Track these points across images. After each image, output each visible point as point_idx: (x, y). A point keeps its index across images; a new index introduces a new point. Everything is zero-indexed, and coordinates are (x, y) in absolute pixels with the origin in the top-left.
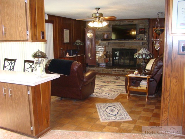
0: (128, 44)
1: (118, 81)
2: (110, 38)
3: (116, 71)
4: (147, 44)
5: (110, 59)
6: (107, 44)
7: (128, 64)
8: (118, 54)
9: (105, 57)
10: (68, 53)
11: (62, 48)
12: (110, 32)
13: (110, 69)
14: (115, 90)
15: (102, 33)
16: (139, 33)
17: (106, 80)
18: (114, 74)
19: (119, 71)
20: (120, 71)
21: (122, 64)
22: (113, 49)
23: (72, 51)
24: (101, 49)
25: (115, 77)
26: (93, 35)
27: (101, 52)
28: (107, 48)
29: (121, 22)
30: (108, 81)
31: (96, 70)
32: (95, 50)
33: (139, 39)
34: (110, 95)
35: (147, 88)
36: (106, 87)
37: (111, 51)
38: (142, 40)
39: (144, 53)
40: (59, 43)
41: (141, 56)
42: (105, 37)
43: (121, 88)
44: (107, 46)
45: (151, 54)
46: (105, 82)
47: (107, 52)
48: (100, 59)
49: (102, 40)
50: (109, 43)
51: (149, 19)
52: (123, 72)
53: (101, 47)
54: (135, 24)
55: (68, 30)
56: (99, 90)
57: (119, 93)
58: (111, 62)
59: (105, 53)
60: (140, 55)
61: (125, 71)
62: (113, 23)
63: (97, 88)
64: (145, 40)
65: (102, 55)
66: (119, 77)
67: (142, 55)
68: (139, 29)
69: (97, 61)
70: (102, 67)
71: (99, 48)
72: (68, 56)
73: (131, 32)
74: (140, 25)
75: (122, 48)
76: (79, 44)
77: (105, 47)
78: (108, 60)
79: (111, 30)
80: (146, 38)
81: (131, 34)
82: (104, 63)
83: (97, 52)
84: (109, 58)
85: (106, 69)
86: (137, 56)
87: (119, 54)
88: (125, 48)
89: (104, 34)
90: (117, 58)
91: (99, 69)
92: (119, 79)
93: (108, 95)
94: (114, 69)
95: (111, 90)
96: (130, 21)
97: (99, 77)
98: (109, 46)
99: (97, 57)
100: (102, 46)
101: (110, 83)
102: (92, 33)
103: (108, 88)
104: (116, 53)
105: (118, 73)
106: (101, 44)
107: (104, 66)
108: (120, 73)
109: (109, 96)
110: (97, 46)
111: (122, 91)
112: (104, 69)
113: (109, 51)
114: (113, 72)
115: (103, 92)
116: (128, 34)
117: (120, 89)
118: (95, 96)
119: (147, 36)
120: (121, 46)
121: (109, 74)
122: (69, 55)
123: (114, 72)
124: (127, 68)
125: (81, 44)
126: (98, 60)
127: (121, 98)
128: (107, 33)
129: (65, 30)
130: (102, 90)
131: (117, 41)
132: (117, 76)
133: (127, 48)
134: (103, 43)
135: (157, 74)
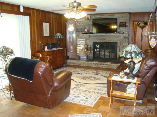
0: (109, 38)
1: (98, 77)
2: (91, 32)
3: (97, 65)
4: (128, 37)
5: (91, 51)
6: (88, 38)
7: (109, 57)
8: (98, 46)
9: (86, 50)
10: (46, 47)
11: (40, 42)
12: (90, 26)
13: (90, 62)
14: (94, 91)
15: (83, 27)
16: (120, 27)
17: (86, 75)
18: (94, 67)
19: (99, 64)
20: (101, 64)
21: (102, 57)
22: (93, 42)
23: (51, 44)
24: (82, 42)
25: (95, 71)
26: (74, 29)
27: (82, 45)
28: (87, 41)
29: (101, 16)
30: (88, 77)
31: (77, 62)
32: (76, 43)
33: (119, 33)
34: (89, 98)
35: (136, 96)
36: (85, 86)
37: (92, 44)
38: (123, 33)
39: (133, 51)
40: (37, 37)
41: (129, 55)
42: (86, 30)
43: (102, 87)
44: (88, 39)
45: (142, 52)
46: (84, 78)
47: (88, 46)
48: (81, 52)
49: (82, 33)
50: (89, 37)
51: (130, 13)
52: (103, 66)
53: (82, 41)
54: (116, 17)
55: (48, 24)
56: (77, 89)
57: (99, 96)
58: (92, 55)
59: (86, 46)
60: (128, 53)
61: (105, 65)
62: (94, 17)
63: (75, 86)
64: (126, 34)
65: (83, 48)
66: (100, 71)
67: (131, 53)
68: (120, 23)
69: (78, 54)
70: (83, 60)
71: (80, 41)
72: (46, 49)
73: (110, 26)
74: (121, 18)
75: (102, 41)
76: (59, 37)
77: (86, 40)
78: (89, 53)
79: (92, 24)
80: (127, 31)
81: (110, 28)
82: (84, 56)
83: (78, 45)
84: (89, 51)
85: (87, 62)
86: (123, 55)
87: (100, 46)
88: (106, 41)
89: (85, 27)
90: (98, 50)
91: (80, 61)
92: (99, 74)
93: (87, 98)
94: (95, 63)
95: (90, 90)
96: (110, 15)
97: (79, 71)
98: (90, 39)
99: (78, 50)
100: (83, 39)
101: (90, 80)
102: (73, 26)
103: (87, 87)
104: (97, 45)
105: (99, 66)
106: (82, 37)
107: (84, 58)
108: (101, 67)
109: (87, 101)
110: (78, 39)
111: (103, 92)
112: (85, 62)
113: (89, 44)
114: (93, 66)
115: (81, 94)
116: (108, 28)
117: (100, 89)
118: (70, 101)
119: (128, 30)
120: (102, 40)
121: (90, 68)
122: (48, 49)
123: (95, 66)
124: (108, 62)
125: (60, 37)
126: (78, 52)
127: (102, 104)
128: (87, 27)
129: (44, 23)
130: (80, 90)
131: (98, 34)
132: (97, 70)
133: (108, 41)
134: (84, 36)
135: (147, 75)
